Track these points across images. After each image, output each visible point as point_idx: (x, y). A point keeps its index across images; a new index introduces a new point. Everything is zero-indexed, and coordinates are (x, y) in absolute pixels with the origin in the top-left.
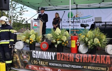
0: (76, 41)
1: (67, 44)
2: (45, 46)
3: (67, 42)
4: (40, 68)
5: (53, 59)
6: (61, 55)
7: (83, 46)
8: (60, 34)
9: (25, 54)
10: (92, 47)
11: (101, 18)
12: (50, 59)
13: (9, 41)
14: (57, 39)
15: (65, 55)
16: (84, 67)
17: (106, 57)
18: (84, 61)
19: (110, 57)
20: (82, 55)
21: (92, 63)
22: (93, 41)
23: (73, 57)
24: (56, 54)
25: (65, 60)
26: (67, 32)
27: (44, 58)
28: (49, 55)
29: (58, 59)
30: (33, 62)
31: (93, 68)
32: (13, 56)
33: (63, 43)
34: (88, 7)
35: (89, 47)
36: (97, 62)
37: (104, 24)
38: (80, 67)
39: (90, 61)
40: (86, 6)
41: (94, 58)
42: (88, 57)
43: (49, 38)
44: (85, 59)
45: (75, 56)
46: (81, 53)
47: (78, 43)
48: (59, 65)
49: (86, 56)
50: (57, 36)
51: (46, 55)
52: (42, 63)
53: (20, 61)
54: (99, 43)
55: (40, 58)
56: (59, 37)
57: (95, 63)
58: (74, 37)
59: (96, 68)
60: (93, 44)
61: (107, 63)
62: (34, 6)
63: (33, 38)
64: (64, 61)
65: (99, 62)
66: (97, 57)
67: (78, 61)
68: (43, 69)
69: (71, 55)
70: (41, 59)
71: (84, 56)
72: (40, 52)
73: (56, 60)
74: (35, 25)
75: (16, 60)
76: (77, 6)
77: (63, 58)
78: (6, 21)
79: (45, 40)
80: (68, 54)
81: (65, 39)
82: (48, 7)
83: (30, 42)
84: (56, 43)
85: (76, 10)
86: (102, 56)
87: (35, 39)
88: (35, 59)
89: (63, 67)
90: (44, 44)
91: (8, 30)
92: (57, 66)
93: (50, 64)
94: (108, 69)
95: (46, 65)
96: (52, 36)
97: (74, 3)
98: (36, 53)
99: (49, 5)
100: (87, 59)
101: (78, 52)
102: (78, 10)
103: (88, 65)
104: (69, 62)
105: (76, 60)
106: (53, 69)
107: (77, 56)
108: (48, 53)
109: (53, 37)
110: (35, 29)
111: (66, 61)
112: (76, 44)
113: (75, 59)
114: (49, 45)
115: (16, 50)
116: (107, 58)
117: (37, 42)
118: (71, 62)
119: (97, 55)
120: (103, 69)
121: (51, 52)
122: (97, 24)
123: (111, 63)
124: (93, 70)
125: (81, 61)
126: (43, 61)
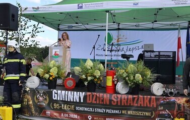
0: (113, 78)
1: (101, 81)
2: (70, 83)
3: (101, 78)
4: (62, 114)
5: (82, 101)
6: (93, 96)
7: (122, 84)
8: (91, 68)
9: (41, 95)
10: (132, 85)
11: (152, 45)
12: (78, 101)
13: (18, 75)
14: (87, 74)
15: (98, 95)
16: (123, 112)
17: (150, 98)
18: (123, 104)
19: (156, 98)
21: (133, 106)
22: (134, 77)
23: (108, 99)
24: (85, 94)
25: (98, 103)
26: (102, 65)
27: (69, 100)
28: (76, 96)
29: (88, 101)
30: (53, 106)
31: (134, 113)
32: (23, 98)
33: (96, 80)
34: (135, 28)
35: (130, 85)
36: (139, 105)
37: (157, 54)
38: (117, 112)
39: (130, 104)
40: (133, 26)
41: (136, 99)
42: (128, 99)
43: (76, 73)
44: (124, 101)
45: (111, 97)
46: (119, 94)
47: (116, 79)
48: (89, 109)
49: (126, 97)
50: (88, 70)
51: (72, 96)
52: (65, 107)
53: (34, 105)
55: (64, 100)
56: (90, 71)
57: (137, 107)
58: (110, 72)
59: (138, 113)
60: (134, 81)
61: (151, 106)
62: (52, 23)
63: (54, 72)
64: (96, 104)
65: (142, 105)
66: (140, 99)
67: (115, 104)
68: (67, 115)
69: (106, 96)
71: (123, 96)
72: (63, 92)
73: (85, 103)
74: (56, 54)
75: (27, 104)
76: (119, 26)
77: (96, 100)
78: (15, 46)
79: (71, 76)
80: (101, 94)
81: (98, 75)
82: (73, 25)
83: (49, 77)
84: (86, 79)
85: (117, 31)
86: (145, 97)
87: (57, 74)
88: (56, 101)
89: (94, 112)
90: (70, 81)
91: (18, 60)
92: (87, 112)
93: (77, 108)
94: (154, 113)
95: (71, 111)
96: (80, 71)
97: (114, 22)
98: (57, 94)
100: (127, 101)
101: (116, 92)
102: (120, 31)
103: (128, 110)
104: (103, 105)
105: (113, 102)
106: (81, 116)
107: (114, 97)
108: (75, 93)
109: (82, 72)
110: (56, 59)
111: (99, 104)
112: (113, 82)
113: (111, 101)
115: (28, 89)
116: (152, 100)
117: (59, 78)
118: (106, 105)
119: (140, 96)
120: (147, 114)
121: (79, 91)
122: (147, 54)
123: (157, 106)
124: (134, 116)
125: (119, 104)
126: (67, 104)
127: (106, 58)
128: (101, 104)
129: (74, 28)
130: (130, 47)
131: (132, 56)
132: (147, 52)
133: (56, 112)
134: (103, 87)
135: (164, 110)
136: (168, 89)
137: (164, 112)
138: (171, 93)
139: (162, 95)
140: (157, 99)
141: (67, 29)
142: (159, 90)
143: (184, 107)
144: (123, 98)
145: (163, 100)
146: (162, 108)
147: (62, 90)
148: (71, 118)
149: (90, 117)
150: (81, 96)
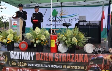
0: (56, 41)
1: (47, 43)
2: (24, 46)
3: (47, 41)
4: (18, 70)
5: (32, 59)
6: (41, 55)
9: (2, 55)
10: (70, 46)
11: (85, 17)
12: (29, 59)
14: (36, 38)
15: (44, 55)
16: (64, 67)
17: (84, 56)
18: (63, 61)
20: (61, 54)
21: (71, 62)
22: (71, 40)
23: (52, 57)
24: (35, 54)
25: (44, 60)
27: (23, 59)
28: (28, 55)
29: (37, 59)
30: (11, 64)
31: (72, 67)
33: (42, 43)
34: (73, 5)
35: (68, 46)
36: (75, 61)
38: (59, 67)
39: (69, 60)
40: (71, 4)
41: (73, 57)
42: (67, 57)
43: (28, 38)
44: (64, 58)
45: (54, 55)
47: (58, 42)
48: (38, 65)
49: (65, 55)
50: (36, 35)
51: (25, 56)
52: (20, 64)
55: (19, 59)
56: (38, 36)
57: (74, 62)
59: (75, 67)
60: (71, 43)
61: (85, 61)
62: (14, 2)
63: (10, 37)
64: (43, 61)
65: (78, 61)
66: (76, 56)
67: (57, 60)
68: (22, 70)
69: (50, 55)
70: (20, 59)
71: (63, 55)
72: (18, 53)
73: (35, 61)
74: (14, 24)
76: (62, 4)
77: (43, 58)
79: (24, 40)
80: (47, 54)
81: (44, 39)
83: (7, 42)
84: (35, 43)
85: (61, 8)
86: (80, 54)
87: (13, 39)
88: (13, 60)
89: (42, 67)
90: (23, 44)
92: (37, 67)
93: (29, 65)
94: (86, 67)
95: (25, 67)
97: (58, 1)
98: (14, 54)
99: (31, 2)
100: (66, 59)
101: (58, 52)
102: (63, 8)
103: (67, 65)
104: (48, 61)
105: (55, 59)
107: (57, 56)
108: (27, 53)
109: (32, 37)
110: (14, 28)
112: (56, 44)
113: (54, 58)
114: (28, 45)
116: (85, 57)
117: (15, 42)
118: (51, 61)
119: (76, 54)
120: (81, 68)
121: (30, 52)
122: (81, 23)
123: (89, 61)
124: (72, 69)
125: (60, 61)
126: (22, 62)
127: (52, 27)
130: (69, 18)
131: (70, 25)
132: (81, 21)
133: (14, 68)
135: (94, 64)
136: (97, 48)
137: (94, 66)
138: (99, 51)
139: (93, 53)
140: (89, 57)
141: (26, 7)
143: (109, 62)
144: (63, 56)
145: (93, 57)
146: (93, 63)
147: (17, 51)
150: (32, 55)
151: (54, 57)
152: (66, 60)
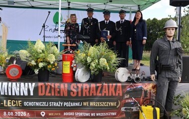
0: (71, 63)
1: (55, 67)
2: (14, 72)
3: (56, 64)
4: (5, 113)
5: (32, 94)
6: (46, 87)
7: (83, 70)
8: (43, 51)
10: (96, 71)
12: (26, 94)
14: (38, 59)
15: (53, 86)
16: (85, 104)
17: (116, 86)
18: (84, 95)
20: (81, 84)
21: (96, 96)
22: (99, 62)
23: (66, 90)
24: (36, 86)
25: (53, 95)
26: (55, 47)
27: (14, 94)
28: (24, 88)
29: (40, 94)
31: (98, 104)
33: (49, 67)
35: (92, 71)
36: (103, 95)
38: (77, 104)
39: (93, 94)
40: (84, 6)
41: (100, 88)
42: (90, 88)
43: (23, 58)
44: (86, 91)
45: (69, 87)
46: (79, 82)
47: (75, 65)
48: (41, 104)
49: (87, 85)
50: (38, 53)
51: (18, 89)
52: (9, 103)
54: (107, 66)
55: (6, 94)
56: (41, 55)
57: (101, 97)
58: (68, 56)
59: (102, 104)
60: (99, 66)
61: (117, 95)
64: (51, 97)
65: (107, 95)
66: (104, 88)
67: (75, 95)
68: (12, 114)
69: (64, 86)
70: (8, 96)
72: (5, 84)
73: (36, 96)
77: (50, 92)
79: (15, 62)
80: (57, 85)
81: (53, 60)
84: (37, 66)
86: (111, 84)
89: (49, 106)
90: (14, 69)
92: (39, 107)
93: (26, 104)
94: (119, 103)
95: (18, 107)
96: (28, 55)
100: (89, 91)
101: (74, 80)
103: (89, 101)
104: (60, 97)
105: (72, 93)
106: (32, 113)
107: (74, 88)
108: (22, 84)
109: (30, 57)
111: (55, 96)
112: (71, 68)
113: (69, 92)
114: (23, 70)
116: (118, 88)
118: (64, 97)
119: (104, 84)
120: (112, 104)
121: (28, 82)
123: (123, 94)
124: (98, 107)
125: (80, 95)
126: (12, 100)
127: (59, 41)
128: (58, 97)
129: (15, 5)
134: (57, 74)
135: (130, 98)
137: (130, 101)
138: (137, 79)
140: (123, 87)
142: (124, 76)
143: (150, 93)
144: (84, 87)
145: (130, 87)
146: (128, 96)
147: (3, 81)
148: (18, 116)
149: (43, 114)
150: (30, 87)
151: (69, 89)
152: (89, 94)
